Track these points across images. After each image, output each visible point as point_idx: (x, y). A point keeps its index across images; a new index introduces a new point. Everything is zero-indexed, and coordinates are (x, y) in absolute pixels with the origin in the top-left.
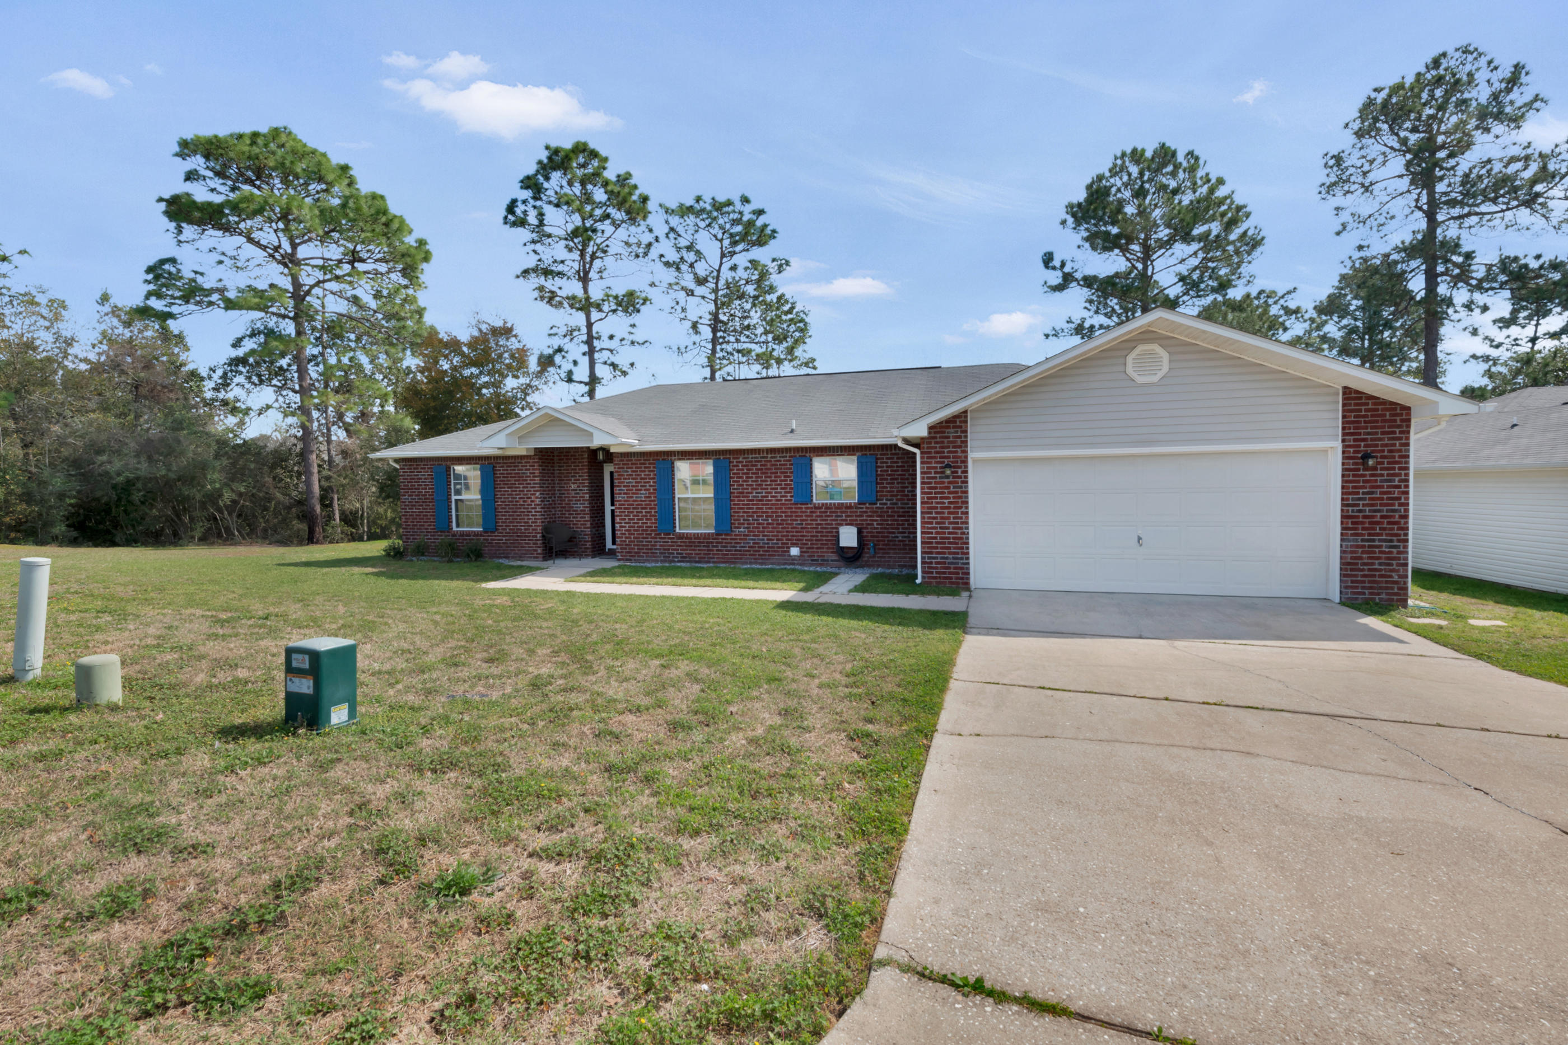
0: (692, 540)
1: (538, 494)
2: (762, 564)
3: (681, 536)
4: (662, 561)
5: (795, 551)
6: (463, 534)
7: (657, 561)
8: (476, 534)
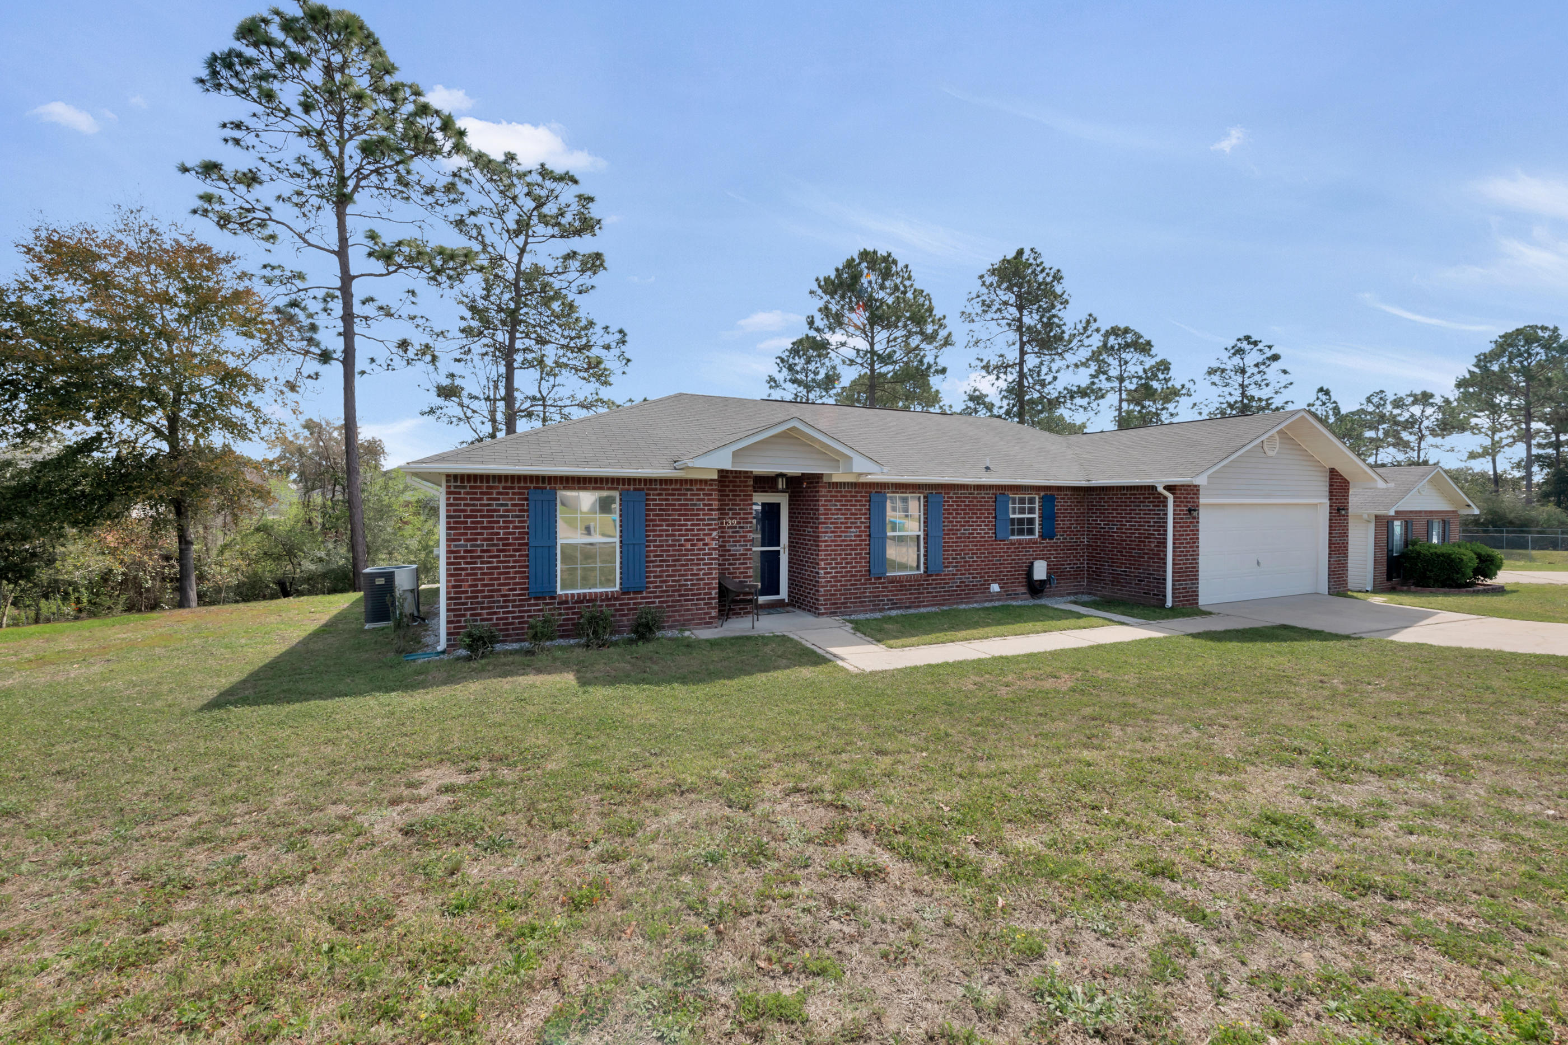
0: (902, 584)
1: (715, 533)
2: (966, 603)
3: (893, 580)
4: (872, 611)
5: (995, 588)
6: (581, 599)
7: (865, 612)
8: (607, 598)
